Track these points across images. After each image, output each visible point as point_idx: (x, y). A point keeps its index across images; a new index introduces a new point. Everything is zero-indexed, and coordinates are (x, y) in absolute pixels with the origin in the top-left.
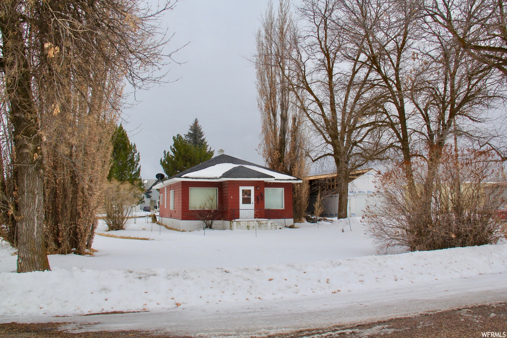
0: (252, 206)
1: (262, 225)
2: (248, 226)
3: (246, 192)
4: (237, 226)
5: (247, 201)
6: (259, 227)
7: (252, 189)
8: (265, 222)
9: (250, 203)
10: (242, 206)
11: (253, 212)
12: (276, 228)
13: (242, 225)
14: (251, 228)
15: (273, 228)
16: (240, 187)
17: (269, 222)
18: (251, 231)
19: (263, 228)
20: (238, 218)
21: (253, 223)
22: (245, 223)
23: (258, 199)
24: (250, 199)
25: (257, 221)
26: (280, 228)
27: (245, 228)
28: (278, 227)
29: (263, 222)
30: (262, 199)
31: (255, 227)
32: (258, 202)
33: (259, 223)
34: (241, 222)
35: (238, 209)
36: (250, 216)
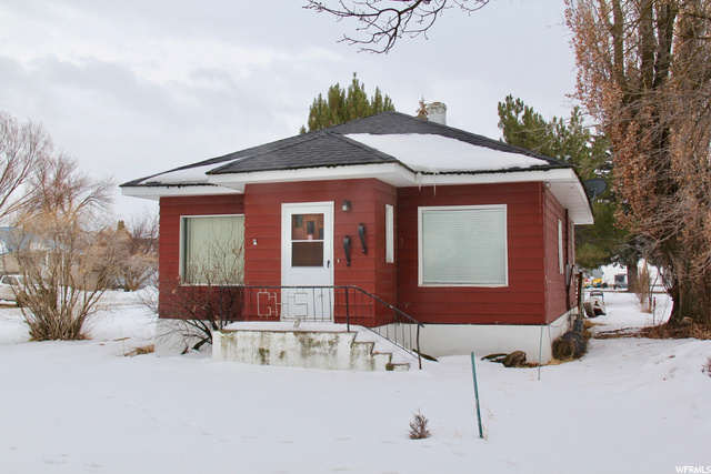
0: (324, 275)
1: (316, 349)
2: (262, 352)
4: (224, 347)
5: (307, 255)
6: (304, 355)
7: (326, 209)
8: (328, 337)
9: (321, 265)
10: (290, 274)
11: (329, 297)
12: (372, 363)
13: (241, 344)
14: (272, 357)
15: (361, 361)
16: (284, 206)
17: (349, 337)
18: (274, 368)
19: (320, 359)
20: (276, 318)
21: (283, 340)
22: (253, 339)
23: (345, 250)
24: (319, 248)
25: (296, 333)
26: (390, 367)
27: (252, 354)
28: (382, 361)
29: (319, 338)
30: (365, 248)
31: (289, 354)
32: (349, 260)
33: (302, 341)
34: (238, 335)
35: (276, 286)
36: (319, 309)
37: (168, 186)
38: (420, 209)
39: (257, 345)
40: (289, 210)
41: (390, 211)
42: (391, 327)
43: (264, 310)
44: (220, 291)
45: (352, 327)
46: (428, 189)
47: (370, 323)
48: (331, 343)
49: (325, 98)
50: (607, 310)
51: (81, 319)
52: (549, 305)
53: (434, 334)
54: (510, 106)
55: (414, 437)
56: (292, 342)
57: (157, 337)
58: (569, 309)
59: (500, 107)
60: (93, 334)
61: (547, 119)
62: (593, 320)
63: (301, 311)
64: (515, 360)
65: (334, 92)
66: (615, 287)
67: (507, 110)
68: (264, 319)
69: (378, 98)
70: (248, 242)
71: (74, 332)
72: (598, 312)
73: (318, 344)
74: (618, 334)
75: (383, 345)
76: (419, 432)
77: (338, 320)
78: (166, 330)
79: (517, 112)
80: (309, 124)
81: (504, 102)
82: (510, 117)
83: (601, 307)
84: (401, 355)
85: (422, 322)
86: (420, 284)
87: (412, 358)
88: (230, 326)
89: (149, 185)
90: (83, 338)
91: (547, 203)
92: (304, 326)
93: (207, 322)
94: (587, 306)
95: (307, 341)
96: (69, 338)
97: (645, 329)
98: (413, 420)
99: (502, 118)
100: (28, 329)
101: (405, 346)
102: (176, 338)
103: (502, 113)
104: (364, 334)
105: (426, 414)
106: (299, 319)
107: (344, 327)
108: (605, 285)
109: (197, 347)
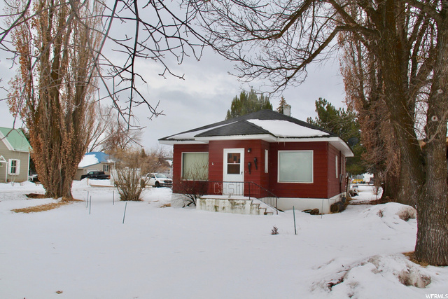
0: (240, 177)
1: (237, 206)
2: (216, 207)
3: (234, 158)
4: (201, 205)
5: (234, 170)
6: (232, 208)
7: (241, 151)
8: (242, 202)
9: (239, 173)
10: (227, 177)
11: (242, 186)
12: (259, 212)
13: (207, 204)
14: (220, 209)
15: (254, 211)
16: (224, 150)
17: (249, 202)
18: (220, 213)
19: (238, 210)
20: (221, 194)
21: (224, 202)
22: (212, 202)
23: (248, 167)
24: (238, 167)
25: (229, 200)
26: (265, 214)
27: (212, 208)
28: (262, 211)
29: (238, 202)
30: (257, 167)
31: (226, 208)
32: (250, 171)
33: (232, 203)
34: (206, 200)
35: (221, 181)
36: (238, 191)
37: (178, 140)
38: (279, 152)
39: (214, 204)
40: (226, 152)
41: (267, 152)
42: (266, 198)
43: (217, 191)
44: (198, 182)
45: (251, 198)
46: (282, 143)
47: (258, 197)
48: (243, 204)
49: (239, 97)
50: (359, 193)
51: (139, 193)
52: (330, 191)
53: (283, 201)
54: (321, 102)
55: (273, 234)
56: (227, 203)
57: (172, 201)
58: (340, 193)
59: (316, 103)
60: (144, 199)
61: (337, 109)
62: (352, 198)
63: (231, 191)
64: (315, 212)
65: (243, 95)
66: (369, 183)
67: (319, 104)
68: (216, 194)
69: (262, 98)
70: (210, 164)
71: (136, 198)
72: (355, 194)
73: (238, 204)
74: (360, 203)
75: (263, 205)
76: (275, 232)
77: (245, 195)
78: (177, 198)
79: (324, 105)
80: (232, 109)
81: (318, 100)
82: (321, 107)
83: (357, 192)
84: (270, 209)
85: (279, 197)
86: (278, 181)
87: (274, 210)
88: (204, 197)
89: (170, 140)
90: (140, 200)
91: (330, 149)
92: (232, 197)
93: (192, 195)
94: (351, 192)
95: (233, 203)
96: (135, 200)
97: (372, 201)
98: (273, 229)
99: (317, 107)
100: (120, 196)
101: (271, 206)
102: (181, 201)
103: (317, 105)
104: (256, 201)
105: (277, 227)
106: (230, 195)
107: (248, 198)
108: (364, 183)
109: (188, 205)
